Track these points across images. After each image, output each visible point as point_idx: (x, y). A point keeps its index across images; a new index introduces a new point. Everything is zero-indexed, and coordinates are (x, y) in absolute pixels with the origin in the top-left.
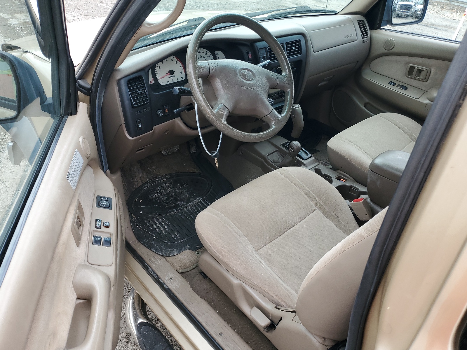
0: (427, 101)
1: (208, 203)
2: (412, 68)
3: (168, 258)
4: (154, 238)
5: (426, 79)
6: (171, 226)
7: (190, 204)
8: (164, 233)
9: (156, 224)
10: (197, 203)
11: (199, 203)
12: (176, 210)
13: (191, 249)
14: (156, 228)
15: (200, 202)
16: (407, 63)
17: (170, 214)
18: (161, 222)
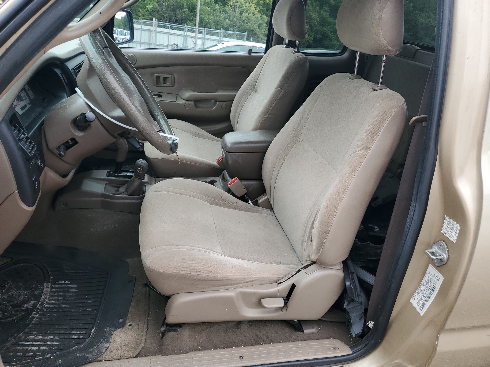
0: (183, 102)
1: (63, 282)
2: (158, 78)
3: (104, 357)
4: (52, 357)
5: (173, 85)
6: (56, 332)
7: (43, 297)
8: (58, 343)
9: (32, 345)
10: (50, 291)
11: (54, 290)
12: (35, 314)
13: (117, 328)
14: (39, 348)
15: (52, 288)
16: (152, 74)
17: (34, 324)
18: (35, 338)
